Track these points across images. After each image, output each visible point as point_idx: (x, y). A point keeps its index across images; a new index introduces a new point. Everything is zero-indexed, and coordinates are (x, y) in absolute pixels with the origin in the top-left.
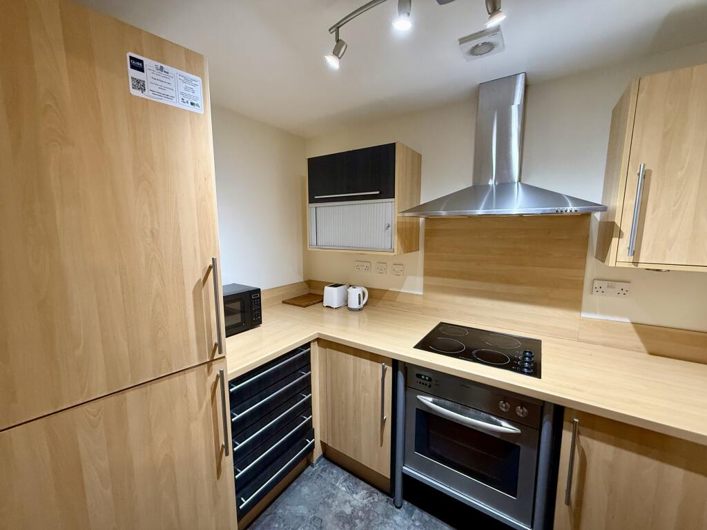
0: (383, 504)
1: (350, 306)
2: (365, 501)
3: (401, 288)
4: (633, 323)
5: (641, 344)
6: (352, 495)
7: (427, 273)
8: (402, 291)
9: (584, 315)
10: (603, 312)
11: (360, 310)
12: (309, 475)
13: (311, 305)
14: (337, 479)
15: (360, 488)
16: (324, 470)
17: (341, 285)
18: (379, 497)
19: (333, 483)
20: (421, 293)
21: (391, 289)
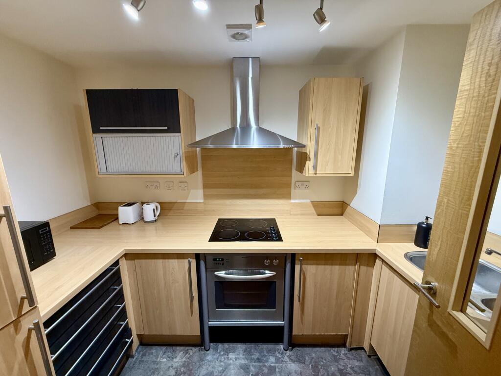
0: (197, 354)
1: (146, 219)
2: (184, 359)
3: (187, 199)
4: (311, 202)
5: (314, 211)
6: (172, 361)
7: (206, 186)
8: (188, 201)
9: (292, 201)
10: (300, 198)
11: (155, 221)
12: (131, 365)
13: (105, 225)
14: (157, 356)
15: (178, 352)
16: (144, 355)
17: (134, 204)
18: (193, 351)
19: (155, 360)
20: (202, 201)
21: (179, 201)
